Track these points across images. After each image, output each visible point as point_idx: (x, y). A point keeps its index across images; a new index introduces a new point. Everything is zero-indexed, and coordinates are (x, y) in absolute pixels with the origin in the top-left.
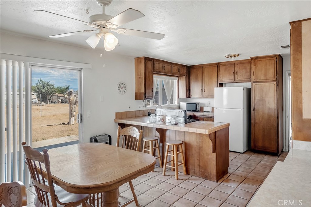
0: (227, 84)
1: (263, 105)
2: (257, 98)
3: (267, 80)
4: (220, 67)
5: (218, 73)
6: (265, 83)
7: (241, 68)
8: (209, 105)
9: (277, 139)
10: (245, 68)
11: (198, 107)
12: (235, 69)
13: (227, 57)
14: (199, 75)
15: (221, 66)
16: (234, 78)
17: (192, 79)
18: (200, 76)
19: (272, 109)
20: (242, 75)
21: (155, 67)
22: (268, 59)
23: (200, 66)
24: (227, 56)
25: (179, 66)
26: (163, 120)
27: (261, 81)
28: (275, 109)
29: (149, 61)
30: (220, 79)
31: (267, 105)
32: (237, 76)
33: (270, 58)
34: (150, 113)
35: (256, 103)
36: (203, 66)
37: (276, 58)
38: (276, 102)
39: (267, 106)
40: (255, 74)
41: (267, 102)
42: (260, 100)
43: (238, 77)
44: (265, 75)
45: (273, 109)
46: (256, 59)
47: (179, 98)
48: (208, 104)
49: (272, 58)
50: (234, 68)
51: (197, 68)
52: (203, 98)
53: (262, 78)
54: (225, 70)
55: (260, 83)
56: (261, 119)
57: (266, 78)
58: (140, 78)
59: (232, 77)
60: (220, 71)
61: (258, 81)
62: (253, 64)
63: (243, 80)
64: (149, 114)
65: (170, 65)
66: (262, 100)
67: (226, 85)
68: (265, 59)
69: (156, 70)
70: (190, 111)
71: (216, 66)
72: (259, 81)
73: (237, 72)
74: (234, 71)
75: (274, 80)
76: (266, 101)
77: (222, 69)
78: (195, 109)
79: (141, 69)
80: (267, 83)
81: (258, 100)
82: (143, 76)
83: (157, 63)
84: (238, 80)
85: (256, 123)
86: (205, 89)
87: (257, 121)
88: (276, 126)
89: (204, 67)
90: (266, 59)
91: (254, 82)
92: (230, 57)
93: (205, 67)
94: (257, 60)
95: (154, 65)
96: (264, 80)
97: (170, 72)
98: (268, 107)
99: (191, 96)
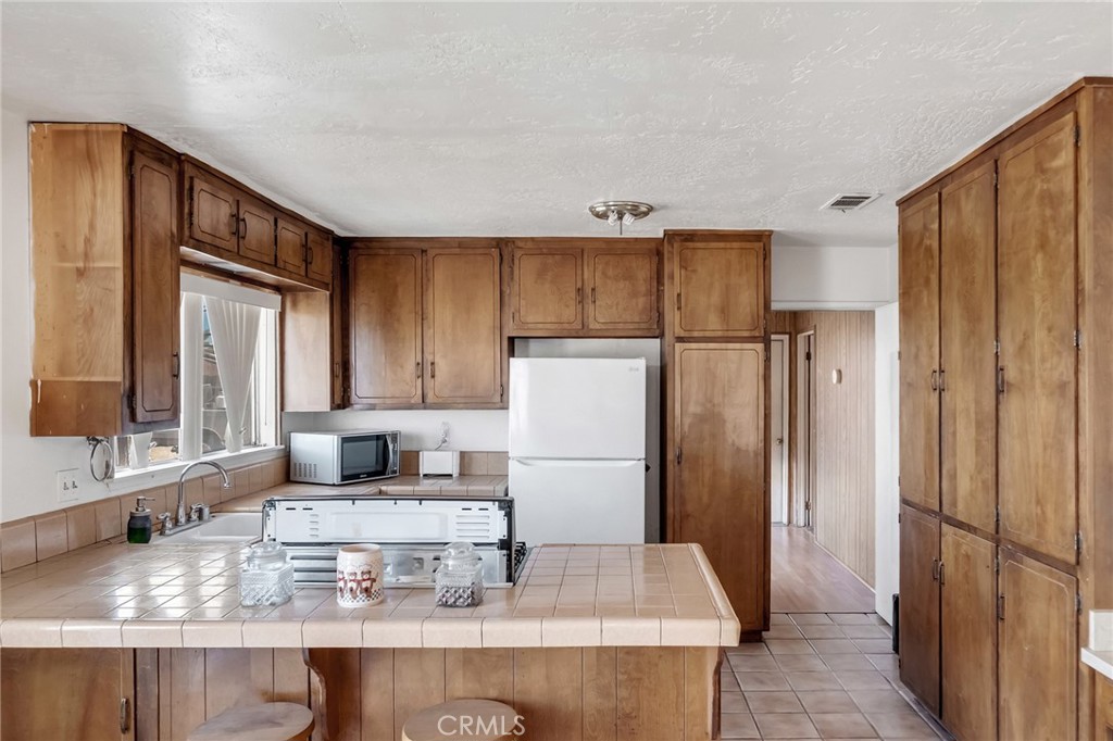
0: (533, 344)
1: (713, 436)
2: (693, 408)
3: (731, 334)
4: (516, 262)
5: (506, 288)
6: (723, 345)
7: (610, 272)
8: (443, 444)
9: (764, 573)
10: (629, 276)
11: (395, 452)
12: (586, 277)
13: (598, 215)
14: (400, 289)
15: (518, 254)
16: (579, 317)
17: (363, 309)
18: (406, 298)
19: (747, 451)
20: (617, 304)
21: (191, 214)
22: (736, 245)
23: (411, 244)
24: (601, 209)
25: (307, 229)
26: (365, 584)
27: (708, 334)
28: (756, 454)
29: (155, 165)
30: (517, 315)
31: (731, 437)
32: (591, 307)
33: (742, 241)
34: (146, 518)
35: (686, 428)
36: (424, 246)
37: (762, 244)
38: (762, 424)
39: (730, 441)
40: (686, 305)
41: (729, 426)
42: (702, 419)
43: (599, 316)
44: (724, 311)
45: (752, 455)
46: (686, 240)
47: (289, 409)
48: (441, 437)
49: (748, 245)
50: (579, 272)
51: (392, 252)
52: (425, 408)
53: (714, 324)
54: (541, 274)
55: (703, 345)
56: (705, 499)
57: (728, 325)
58: (81, 273)
59: (569, 313)
60: (516, 277)
61: (696, 334)
62: (676, 259)
63: (621, 326)
64: (139, 524)
65: (266, 216)
66: (712, 418)
67: (527, 347)
68: (722, 245)
69: (198, 235)
70: (357, 476)
71: (495, 252)
72: (701, 334)
73: (593, 290)
74: (579, 285)
75: (757, 334)
76: (724, 421)
77: (526, 269)
78: (380, 468)
79: (93, 209)
80: (731, 346)
81: (695, 415)
82: (117, 261)
83: (205, 186)
84: (598, 326)
85: (688, 516)
86: (438, 360)
87: (690, 508)
88: (761, 519)
89: (432, 253)
90: (728, 245)
91: (680, 339)
92: (613, 217)
93: (438, 251)
94: (690, 245)
95: (184, 197)
96: (720, 334)
97: (266, 260)
98: (733, 444)
99: (354, 398)
